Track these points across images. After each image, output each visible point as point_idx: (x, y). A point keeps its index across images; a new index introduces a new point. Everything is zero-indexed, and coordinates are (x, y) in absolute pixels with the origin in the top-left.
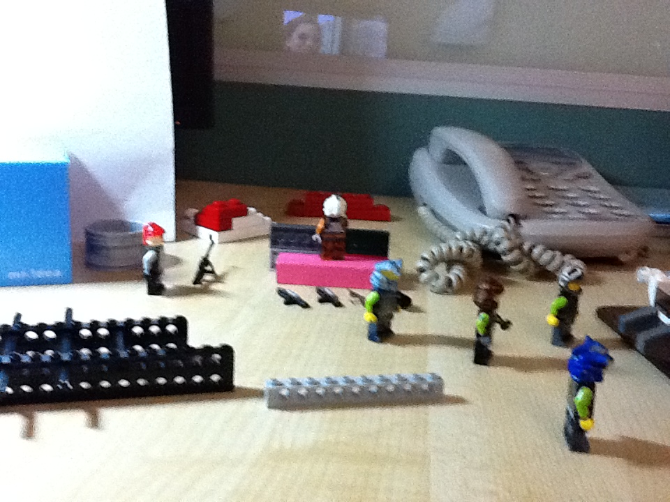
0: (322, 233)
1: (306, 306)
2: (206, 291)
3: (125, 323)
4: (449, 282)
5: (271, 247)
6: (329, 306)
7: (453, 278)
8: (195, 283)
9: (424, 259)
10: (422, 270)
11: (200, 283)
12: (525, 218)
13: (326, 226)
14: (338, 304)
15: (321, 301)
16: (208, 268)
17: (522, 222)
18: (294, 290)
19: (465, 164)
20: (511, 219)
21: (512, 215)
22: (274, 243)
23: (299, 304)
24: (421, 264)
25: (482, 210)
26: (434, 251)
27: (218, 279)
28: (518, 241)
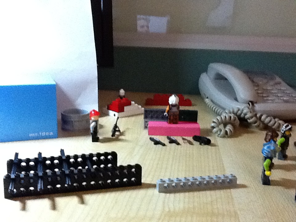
0: (168, 112)
1: (164, 145)
2: (117, 139)
3: (89, 155)
4: (226, 132)
5: (144, 119)
6: (174, 144)
7: (228, 130)
8: (112, 136)
10: (213, 127)
11: (115, 136)
12: (256, 103)
13: (170, 109)
14: (178, 144)
15: (170, 142)
16: (117, 129)
17: (255, 105)
18: (157, 138)
19: (226, 79)
20: (250, 104)
21: (250, 101)
22: (146, 117)
23: (161, 144)
24: (213, 124)
25: (236, 99)
26: (218, 119)
27: (122, 134)
28: (254, 113)
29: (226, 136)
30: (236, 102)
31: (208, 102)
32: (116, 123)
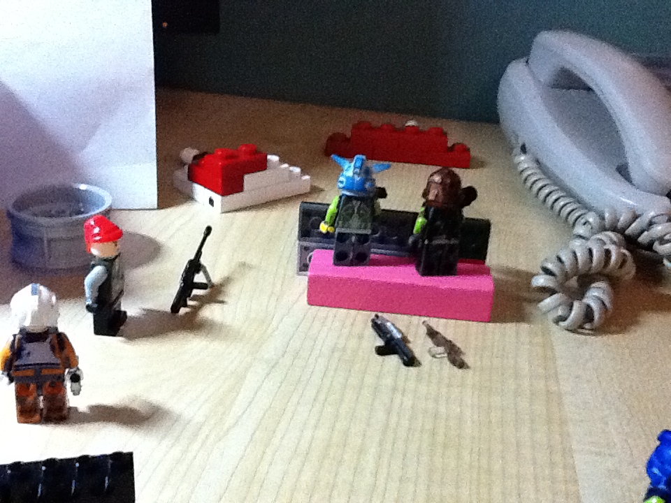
2: (192, 324)
5: (300, 239)
6: (394, 360)
7: (595, 306)
8: (175, 308)
9: (547, 271)
14: (410, 361)
15: (381, 351)
19: (589, 89)
22: (305, 233)
24: (541, 281)
25: (623, 172)
26: (564, 258)
29: (587, 326)
30: (624, 185)
31: (526, 168)
32: (199, 253)
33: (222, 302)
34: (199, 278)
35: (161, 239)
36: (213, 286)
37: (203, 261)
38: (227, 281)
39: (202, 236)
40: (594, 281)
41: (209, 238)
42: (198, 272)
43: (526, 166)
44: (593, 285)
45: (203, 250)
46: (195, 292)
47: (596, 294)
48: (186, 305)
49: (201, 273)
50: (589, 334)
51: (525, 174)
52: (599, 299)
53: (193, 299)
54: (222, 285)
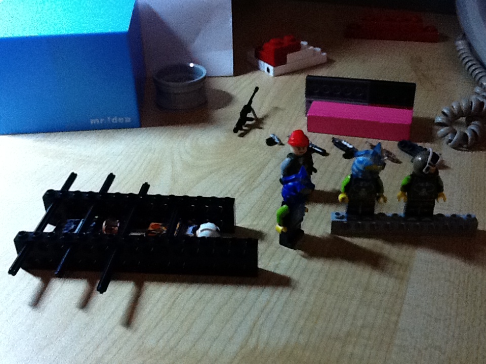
4: (465, 138)
5: (306, 97)
7: (469, 134)
9: (444, 114)
10: (441, 125)
22: (309, 93)
24: (439, 119)
31: (461, 49)
32: (251, 102)
33: (261, 128)
34: (250, 115)
35: (233, 93)
36: (257, 119)
37: (252, 106)
38: (266, 117)
39: (253, 92)
40: (474, 120)
41: (256, 94)
42: (250, 112)
43: (462, 48)
44: (473, 123)
45: (253, 100)
46: (248, 122)
47: (472, 128)
48: (242, 129)
49: (251, 113)
50: (465, 151)
51: (461, 52)
52: (473, 130)
53: (246, 126)
54: (262, 119)
